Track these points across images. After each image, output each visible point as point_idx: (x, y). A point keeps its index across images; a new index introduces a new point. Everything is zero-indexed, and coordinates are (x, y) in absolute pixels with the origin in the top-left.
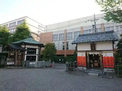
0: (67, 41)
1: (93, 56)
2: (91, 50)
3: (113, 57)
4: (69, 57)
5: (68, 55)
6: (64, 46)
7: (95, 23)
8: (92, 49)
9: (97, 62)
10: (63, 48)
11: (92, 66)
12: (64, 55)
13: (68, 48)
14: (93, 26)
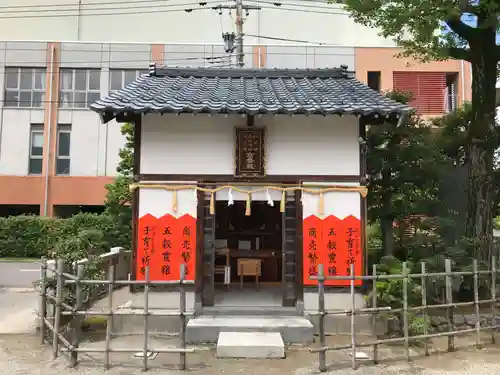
0: (64, 117)
1: (248, 212)
2: (237, 172)
3: (358, 217)
4: (73, 219)
5: (63, 211)
6: (37, 151)
7: (240, 23)
8: (240, 163)
9: (253, 247)
10: (31, 161)
11: (227, 280)
12: (35, 209)
13: (68, 162)
14: (228, 38)
